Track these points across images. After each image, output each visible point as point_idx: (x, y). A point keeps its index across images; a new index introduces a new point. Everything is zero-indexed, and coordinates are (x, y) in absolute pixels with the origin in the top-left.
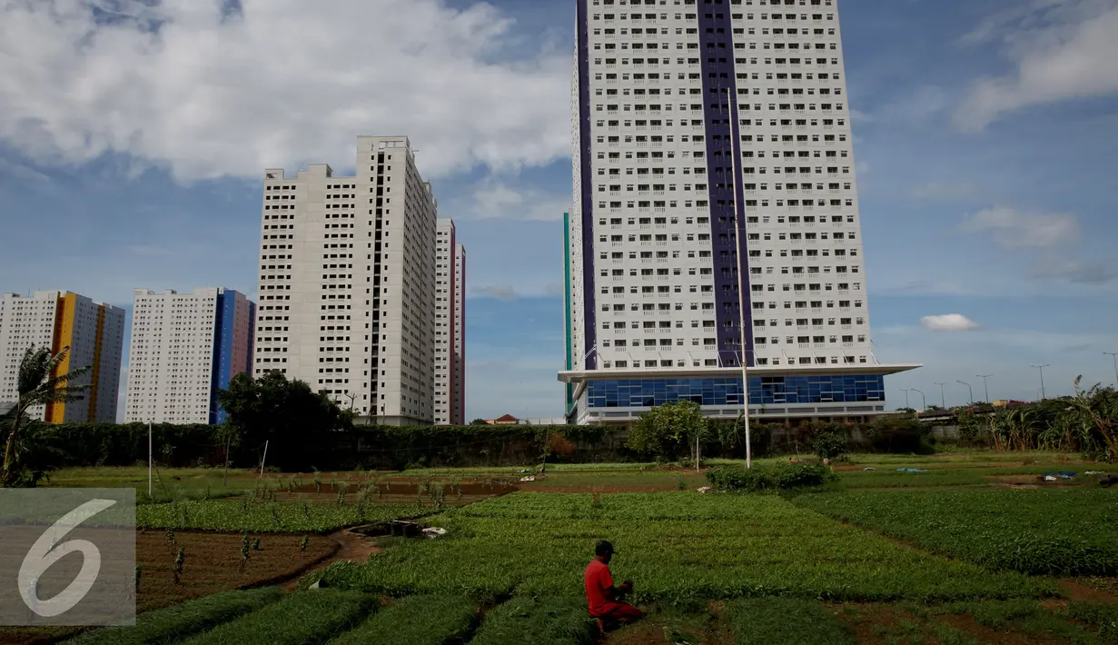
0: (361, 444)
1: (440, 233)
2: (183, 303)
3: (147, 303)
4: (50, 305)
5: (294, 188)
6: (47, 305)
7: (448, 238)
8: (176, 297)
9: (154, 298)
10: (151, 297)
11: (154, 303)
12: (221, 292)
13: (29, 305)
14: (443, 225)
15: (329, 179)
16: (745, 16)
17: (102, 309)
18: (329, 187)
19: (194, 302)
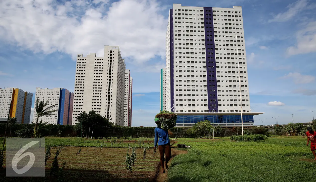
0: (114, 132)
1: (126, 74)
2: (50, 92)
3: (40, 92)
4: (11, 92)
5: (85, 60)
6: (10, 92)
7: (128, 75)
8: (48, 90)
9: (42, 90)
10: (41, 90)
11: (42, 92)
12: (61, 89)
13: (5, 92)
14: (127, 71)
15: (96, 57)
16: (217, 15)
17: (26, 93)
18: (96, 60)
19: (53, 92)
